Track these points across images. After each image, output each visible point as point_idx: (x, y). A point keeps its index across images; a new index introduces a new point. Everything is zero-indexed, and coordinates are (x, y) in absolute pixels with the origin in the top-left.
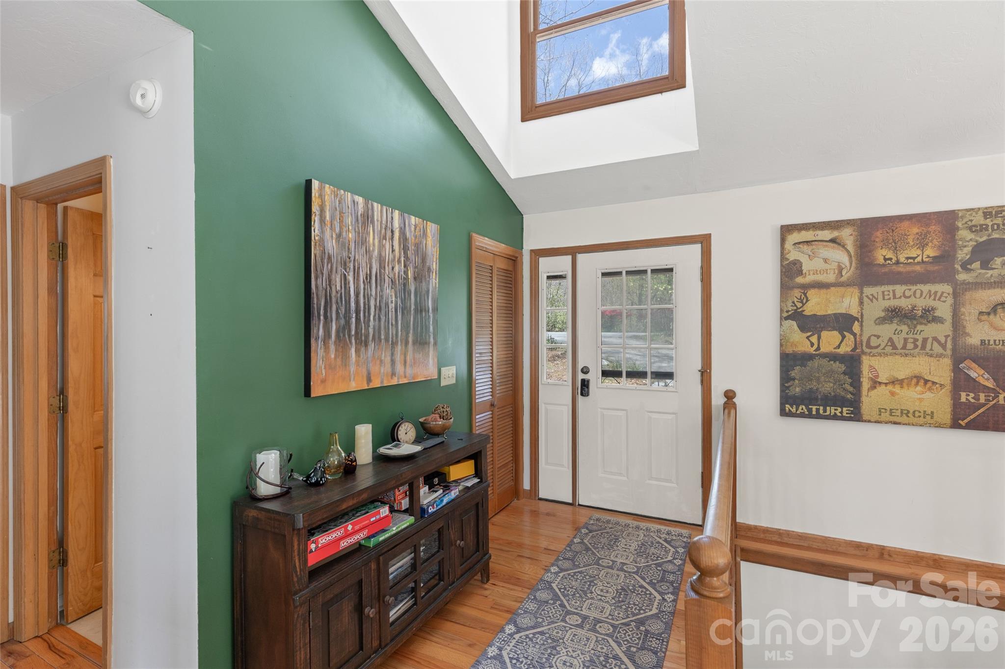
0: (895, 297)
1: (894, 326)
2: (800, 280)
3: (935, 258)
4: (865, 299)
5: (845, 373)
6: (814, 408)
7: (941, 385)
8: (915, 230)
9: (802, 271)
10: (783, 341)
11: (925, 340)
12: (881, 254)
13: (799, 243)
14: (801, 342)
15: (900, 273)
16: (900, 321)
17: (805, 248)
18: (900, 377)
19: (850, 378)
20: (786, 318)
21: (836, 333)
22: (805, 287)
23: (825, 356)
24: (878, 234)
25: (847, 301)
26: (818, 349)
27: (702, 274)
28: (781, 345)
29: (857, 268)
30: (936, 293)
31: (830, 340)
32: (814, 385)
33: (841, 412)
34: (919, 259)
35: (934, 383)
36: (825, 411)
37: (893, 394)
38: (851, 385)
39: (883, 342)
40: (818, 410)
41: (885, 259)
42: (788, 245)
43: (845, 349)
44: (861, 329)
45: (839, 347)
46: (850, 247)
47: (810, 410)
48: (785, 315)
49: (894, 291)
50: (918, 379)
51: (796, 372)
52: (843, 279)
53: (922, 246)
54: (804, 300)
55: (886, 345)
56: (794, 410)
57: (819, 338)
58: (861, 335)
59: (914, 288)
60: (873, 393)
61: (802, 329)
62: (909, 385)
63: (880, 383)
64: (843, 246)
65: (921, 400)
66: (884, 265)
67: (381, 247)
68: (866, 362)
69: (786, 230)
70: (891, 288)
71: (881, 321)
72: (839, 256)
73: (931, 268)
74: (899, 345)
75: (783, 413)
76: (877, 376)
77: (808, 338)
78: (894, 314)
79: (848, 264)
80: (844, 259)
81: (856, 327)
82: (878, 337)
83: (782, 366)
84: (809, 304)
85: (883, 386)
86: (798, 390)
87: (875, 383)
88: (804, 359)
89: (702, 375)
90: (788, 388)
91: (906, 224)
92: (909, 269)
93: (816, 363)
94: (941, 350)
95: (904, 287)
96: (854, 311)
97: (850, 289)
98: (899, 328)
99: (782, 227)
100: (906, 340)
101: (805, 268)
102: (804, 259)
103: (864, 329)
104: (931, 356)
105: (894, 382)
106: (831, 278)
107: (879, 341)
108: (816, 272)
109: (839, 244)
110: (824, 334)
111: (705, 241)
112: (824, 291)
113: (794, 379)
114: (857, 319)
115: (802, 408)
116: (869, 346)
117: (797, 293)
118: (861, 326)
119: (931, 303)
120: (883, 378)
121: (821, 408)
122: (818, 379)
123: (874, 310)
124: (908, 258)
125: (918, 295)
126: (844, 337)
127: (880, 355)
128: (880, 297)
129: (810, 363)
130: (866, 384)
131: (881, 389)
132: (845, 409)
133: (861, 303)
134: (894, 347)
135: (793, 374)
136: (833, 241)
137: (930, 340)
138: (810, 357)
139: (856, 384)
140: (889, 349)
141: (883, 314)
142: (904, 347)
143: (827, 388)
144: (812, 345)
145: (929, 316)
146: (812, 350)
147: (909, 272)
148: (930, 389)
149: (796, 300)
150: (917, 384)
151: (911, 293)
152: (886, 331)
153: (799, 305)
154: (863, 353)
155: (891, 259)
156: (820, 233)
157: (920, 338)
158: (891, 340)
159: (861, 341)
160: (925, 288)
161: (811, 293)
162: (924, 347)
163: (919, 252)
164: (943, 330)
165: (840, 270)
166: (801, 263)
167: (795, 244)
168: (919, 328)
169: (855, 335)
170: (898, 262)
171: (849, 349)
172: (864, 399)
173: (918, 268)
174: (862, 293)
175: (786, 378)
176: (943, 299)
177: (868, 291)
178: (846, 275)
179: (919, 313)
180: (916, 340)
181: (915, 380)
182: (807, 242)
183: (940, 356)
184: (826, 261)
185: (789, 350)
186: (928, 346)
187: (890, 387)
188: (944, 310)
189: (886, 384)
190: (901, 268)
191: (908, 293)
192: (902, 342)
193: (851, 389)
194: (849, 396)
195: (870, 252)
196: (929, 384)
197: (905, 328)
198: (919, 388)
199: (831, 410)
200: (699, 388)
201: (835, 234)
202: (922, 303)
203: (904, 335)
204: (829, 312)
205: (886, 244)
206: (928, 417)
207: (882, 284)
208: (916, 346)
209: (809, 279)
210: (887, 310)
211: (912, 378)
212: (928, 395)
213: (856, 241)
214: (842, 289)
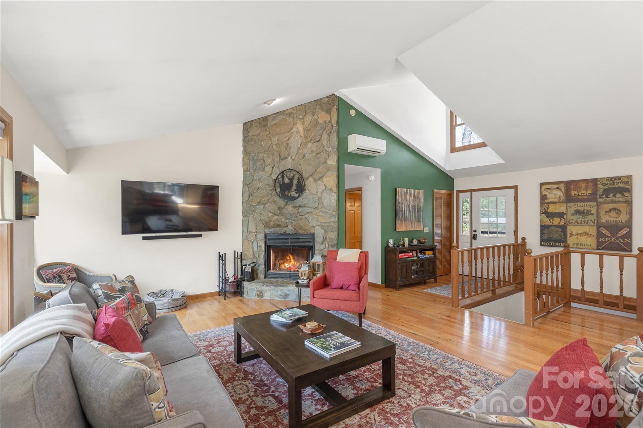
0: (578, 207)
1: (577, 216)
2: (546, 201)
3: (590, 194)
4: (568, 207)
5: (561, 232)
6: (551, 243)
7: (593, 235)
8: (584, 185)
9: (547, 198)
10: (541, 221)
11: (588, 221)
12: (573, 193)
13: (546, 189)
14: (547, 221)
15: (579, 199)
16: (580, 214)
17: (548, 190)
18: (580, 233)
19: (563, 233)
20: (542, 214)
21: (558, 218)
22: (548, 203)
23: (555, 226)
24: (572, 186)
25: (562, 208)
26: (553, 223)
27: (515, 199)
28: (541, 222)
29: (565, 197)
30: (591, 205)
31: (557, 221)
32: (551, 235)
33: (560, 245)
34: (586, 194)
35: (591, 235)
36: (555, 244)
37: (577, 238)
38: (564, 235)
39: (574, 221)
40: (553, 244)
41: (575, 194)
42: (543, 190)
43: (562, 223)
44: (567, 217)
45: (559, 223)
46: (563, 190)
47: (550, 244)
48: (542, 212)
49: (577, 205)
50: (586, 234)
51: (545, 231)
52: (560, 201)
53: (587, 190)
54: (548, 208)
55: (575, 222)
56: (545, 244)
57: (553, 220)
58: (567, 219)
59: (584, 204)
60: (571, 238)
61: (547, 217)
62: (583, 235)
63: (573, 235)
64: (561, 190)
65: (586, 240)
66: (574, 196)
67: (410, 198)
68: (569, 228)
69: (542, 184)
70: (576, 203)
71: (573, 214)
72: (559, 193)
73: (589, 197)
74: (579, 223)
75: (541, 245)
76: (572, 233)
77: (549, 220)
78: (578, 212)
79: (562, 195)
80: (561, 194)
81: (565, 216)
82: (572, 220)
83: (541, 229)
84: (550, 209)
85: (574, 236)
86: (546, 237)
87: (572, 235)
88: (549, 227)
89: (515, 232)
90: (543, 236)
91: (581, 183)
92: (582, 197)
93: (552, 228)
94: (593, 224)
95: (581, 203)
96: (564, 211)
97: (563, 204)
98: (579, 217)
99: (541, 183)
100: (581, 220)
101: (548, 197)
102: (548, 194)
103: (568, 217)
104: (590, 226)
105: (578, 234)
106: (557, 200)
107: (573, 221)
108: (552, 198)
109: (559, 189)
110: (554, 219)
111: (516, 188)
112: (554, 205)
113: (545, 234)
114: (565, 214)
115: (547, 243)
116: (569, 223)
117: (546, 205)
118: (567, 216)
119: (589, 208)
120: (574, 233)
121: (554, 243)
122: (553, 233)
123: (571, 211)
124: (582, 194)
125: (585, 206)
126: (561, 220)
127: (573, 226)
128: (573, 206)
129: (550, 228)
130: (568, 235)
131: (574, 237)
132: (562, 243)
133: (567, 208)
134: (578, 223)
135: (544, 232)
136: (557, 188)
137: (589, 221)
138: (550, 226)
139: (565, 235)
140: (576, 224)
141: (574, 212)
142: (581, 223)
143: (556, 236)
144: (551, 222)
145: (589, 213)
146: (551, 224)
147: (582, 199)
148: (589, 237)
149: (545, 207)
150: (585, 235)
151: (583, 205)
152: (575, 218)
153: (546, 209)
154: (567, 225)
155: (576, 194)
156: (553, 185)
157: (586, 220)
158: (576, 220)
159: (567, 221)
160: (588, 204)
161: (550, 205)
162: (587, 223)
163: (585, 192)
164: (593, 217)
165: (560, 197)
166: (547, 195)
167: (545, 189)
168: (586, 217)
169: (565, 219)
170: (579, 195)
171: (563, 224)
172: (568, 240)
173: (585, 197)
174: (567, 205)
175: (542, 233)
176: (593, 207)
177: (569, 204)
178: (562, 199)
179: (586, 212)
180: (585, 221)
181: (585, 234)
182: (549, 188)
183: (593, 226)
184: (555, 195)
185: (543, 224)
186: (589, 223)
187: (576, 236)
188: (594, 211)
189: (575, 235)
190: (580, 197)
191: (582, 205)
192: (580, 221)
193: (564, 237)
194: (563, 239)
195: (569, 192)
196: (589, 235)
197: (581, 217)
198: (586, 236)
199: (557, 244)
200: (514, 237)
201: (558, 186)
202: (587, 208)
203: (581, 219)
204: (556, 212)
205: (575, 189)
206: (589, 246)
207: (573, 202)
208: (585, 223)
209: (550, 200)
210: (575, 211)
211: (583, 233)
212: (589, 239)
213: (565, 188)
214: (561, 204)
